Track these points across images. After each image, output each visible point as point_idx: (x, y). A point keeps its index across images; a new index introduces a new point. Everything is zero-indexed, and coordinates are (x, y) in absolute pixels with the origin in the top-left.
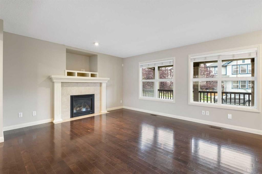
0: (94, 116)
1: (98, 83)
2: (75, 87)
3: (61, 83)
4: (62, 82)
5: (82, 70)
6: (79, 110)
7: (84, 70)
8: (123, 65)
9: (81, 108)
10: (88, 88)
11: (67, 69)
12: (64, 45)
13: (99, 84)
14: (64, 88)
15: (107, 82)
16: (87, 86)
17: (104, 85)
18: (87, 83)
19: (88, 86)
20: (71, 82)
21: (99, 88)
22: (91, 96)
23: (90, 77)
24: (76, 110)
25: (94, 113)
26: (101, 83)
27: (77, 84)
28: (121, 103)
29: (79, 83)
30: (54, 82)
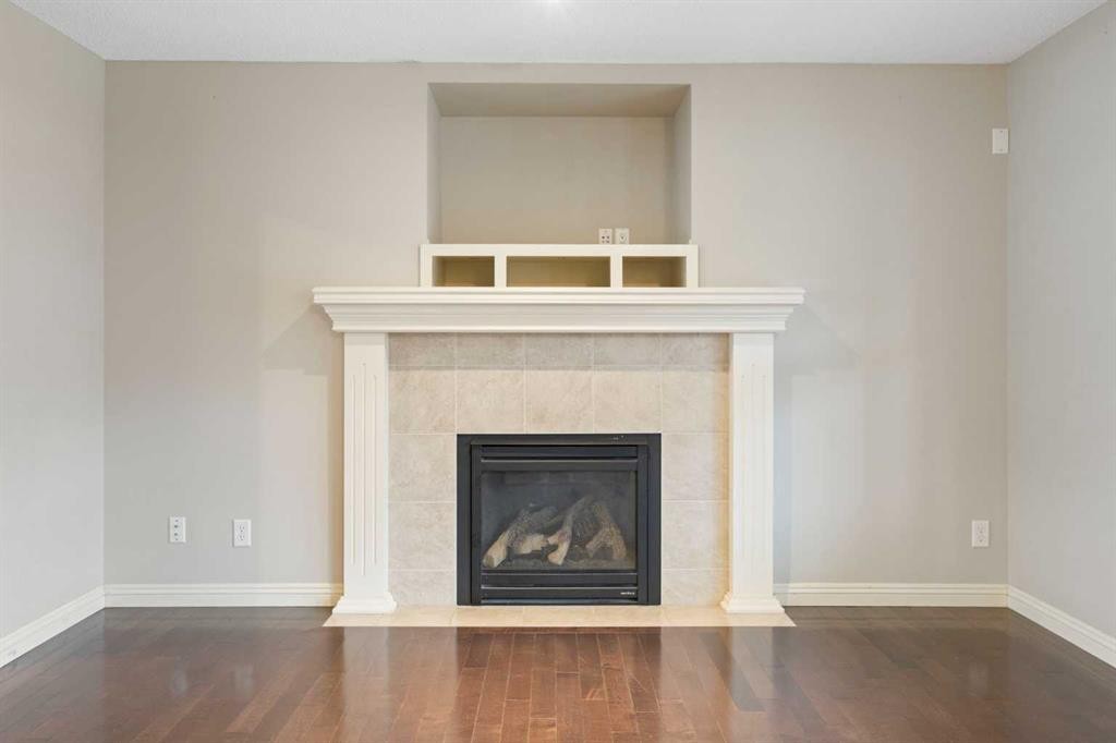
0: (658, 629)
1: (702, 342)
3: (383, 338)
4: (391, 335)
5: (602, 232)
7: (619, 232)
8: (999, 142)
9: (552, 540)
10: (597, 377)
11: (437, 238)
13: (706, 351)
14: (416, 375)
15: (780, 326)
16: (588, 368)
17: (753, 360)
18: (592, 340)
19: (604, 363)
20: (460, 335)
21: (707, 380)
22: (632, 452)
23: (617, 289)
24: (511, 553)
25: (658, 603)
26: (726, 336)
27: (506, 345)
28: (973, 545)
29: (524, 340)
30: (342, 334)
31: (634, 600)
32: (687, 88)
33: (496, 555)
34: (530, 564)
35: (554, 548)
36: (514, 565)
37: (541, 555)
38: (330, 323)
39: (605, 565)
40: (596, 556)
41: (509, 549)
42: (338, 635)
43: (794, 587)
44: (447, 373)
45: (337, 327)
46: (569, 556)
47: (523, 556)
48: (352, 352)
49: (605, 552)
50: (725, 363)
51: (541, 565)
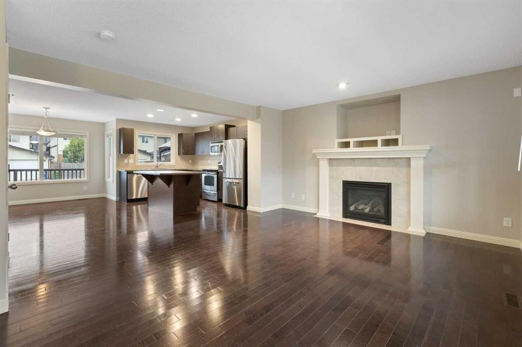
1: (403, 160)
2: (349, 167)
4: (330, 159)
5: (387, 132)
6: (361, 209)
7: (392, 132)
9: (366, 207)
10: (375, 168)
12: (333, 102)
13: (405, 162)
14: (334, 167)
15: (425, 156)
16: (372, 166)
17: (417, 165)
18: (373, 160)
19: (376, 165)
20: (343, 159)
21: (405, 170)
23: (380, 148)
24: (356, 208)
25: (391, 225)
26: (409, 158)
27: (353, 161)
28: (504, 225)
29: (357, 160)
30: (319, 159)
31: (384, 223)
32: (400, 95)
33: (352, 208)
34: (359, 211)
35: (366, 208)
36: (356, 211)
37: (363, 209)
38: (316, 157)
39: (378, 214)
40: (377, 212)
41: (355, 207)
42: (318, 219)
43: (432, 228)
44: (340, 167)
45: (318, 157)
46: (370, 211)
47: (359, 210)
48: (321, 163)
49: (379, 211)
50: (409, 165)
51: (362, 211)
